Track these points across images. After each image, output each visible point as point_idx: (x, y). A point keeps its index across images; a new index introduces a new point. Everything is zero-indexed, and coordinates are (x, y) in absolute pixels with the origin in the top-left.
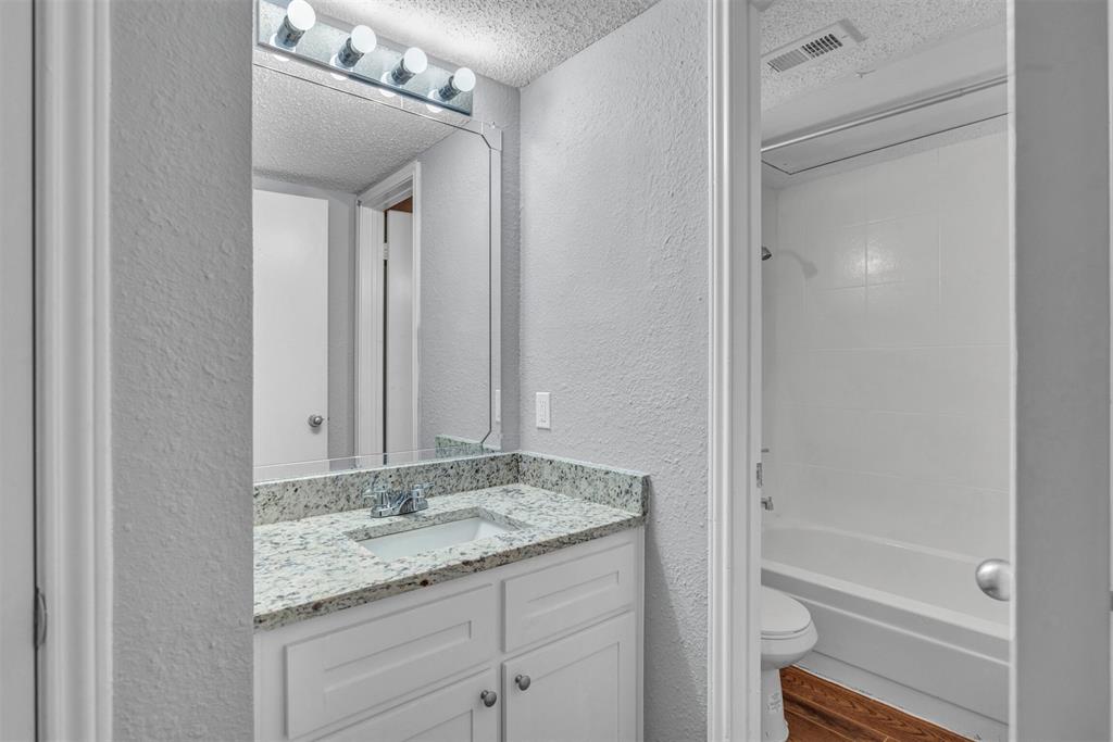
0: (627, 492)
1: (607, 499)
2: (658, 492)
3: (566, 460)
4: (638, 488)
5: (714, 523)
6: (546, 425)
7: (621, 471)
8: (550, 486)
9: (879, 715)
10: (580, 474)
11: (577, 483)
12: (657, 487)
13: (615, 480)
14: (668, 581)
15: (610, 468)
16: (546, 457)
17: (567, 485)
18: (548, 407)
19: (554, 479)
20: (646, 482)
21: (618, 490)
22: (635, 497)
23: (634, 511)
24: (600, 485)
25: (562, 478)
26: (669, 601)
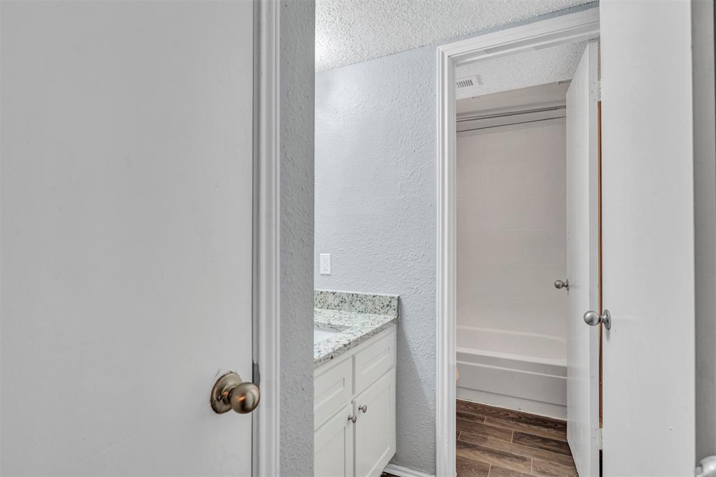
0: (388, 306)
1: (374, 310)
2: (405, 304)
3: (345, 292)
4: (395, 303)
5: (440, 316)
6: (329, 272)
7: (384, 295)
8: (333, 307)
9: (479, 408)
10: (356, 298)
11: (353, 304)
12: (404, 302)
13: (380, 300)
14: (411, 350)
15: (375, 294)
16: (330, 291)
17: (346, 306)
18: (329, 262)
19: (336, 303)
20: (399, 299)
21: (382, 305)
22: (393, 308)
23: (392, 316)
24: (370, 303)
25: (342, 302)
26: (412, 360)
